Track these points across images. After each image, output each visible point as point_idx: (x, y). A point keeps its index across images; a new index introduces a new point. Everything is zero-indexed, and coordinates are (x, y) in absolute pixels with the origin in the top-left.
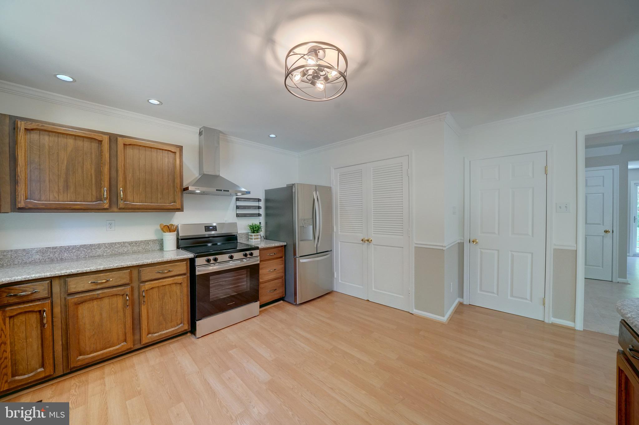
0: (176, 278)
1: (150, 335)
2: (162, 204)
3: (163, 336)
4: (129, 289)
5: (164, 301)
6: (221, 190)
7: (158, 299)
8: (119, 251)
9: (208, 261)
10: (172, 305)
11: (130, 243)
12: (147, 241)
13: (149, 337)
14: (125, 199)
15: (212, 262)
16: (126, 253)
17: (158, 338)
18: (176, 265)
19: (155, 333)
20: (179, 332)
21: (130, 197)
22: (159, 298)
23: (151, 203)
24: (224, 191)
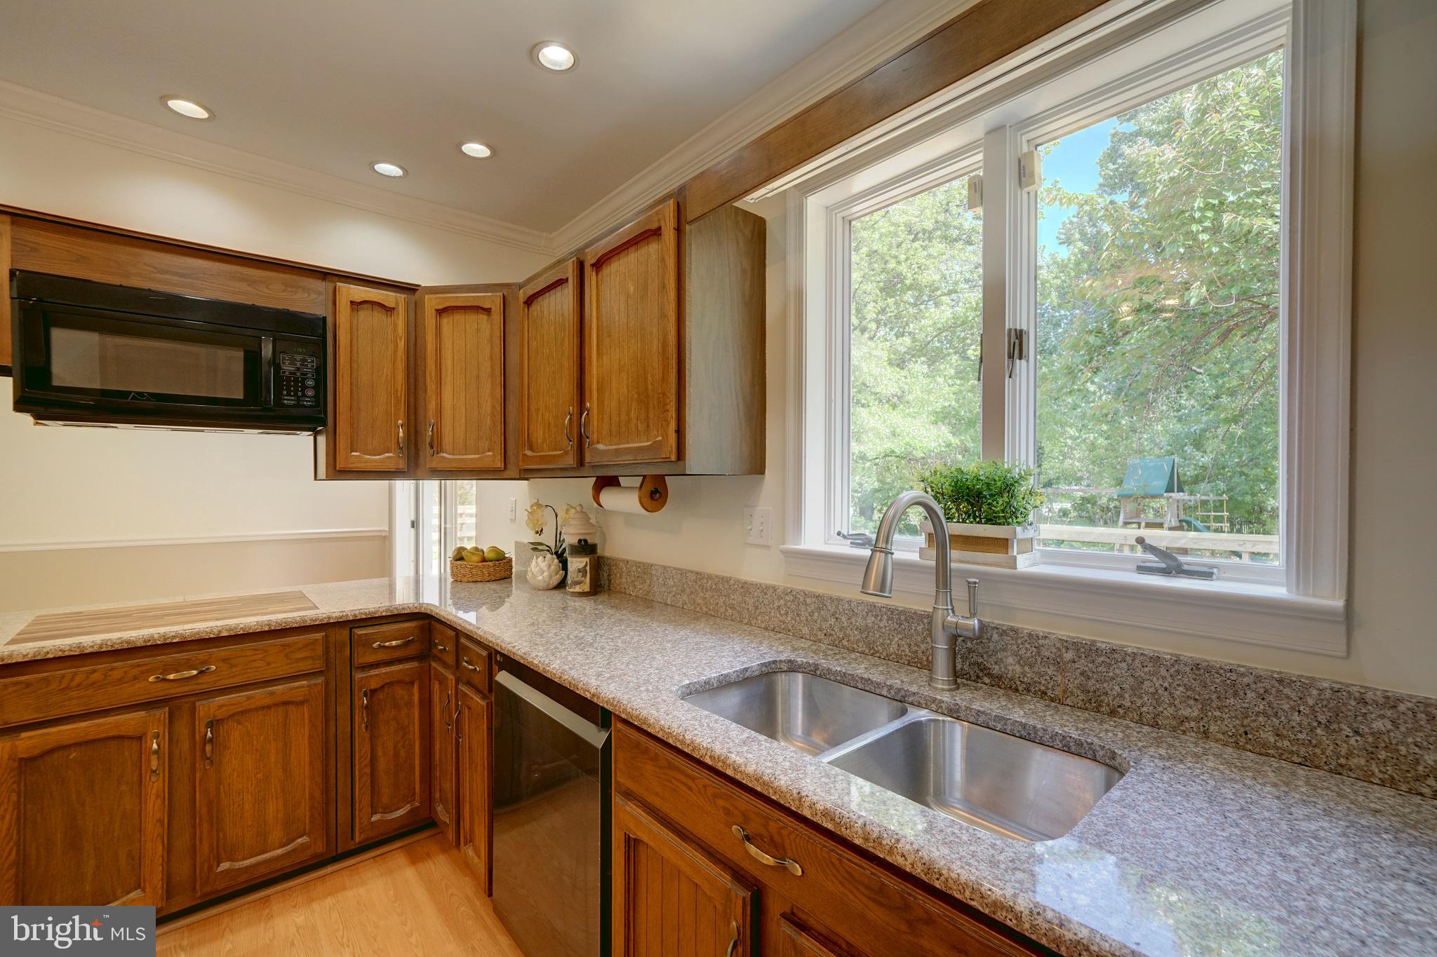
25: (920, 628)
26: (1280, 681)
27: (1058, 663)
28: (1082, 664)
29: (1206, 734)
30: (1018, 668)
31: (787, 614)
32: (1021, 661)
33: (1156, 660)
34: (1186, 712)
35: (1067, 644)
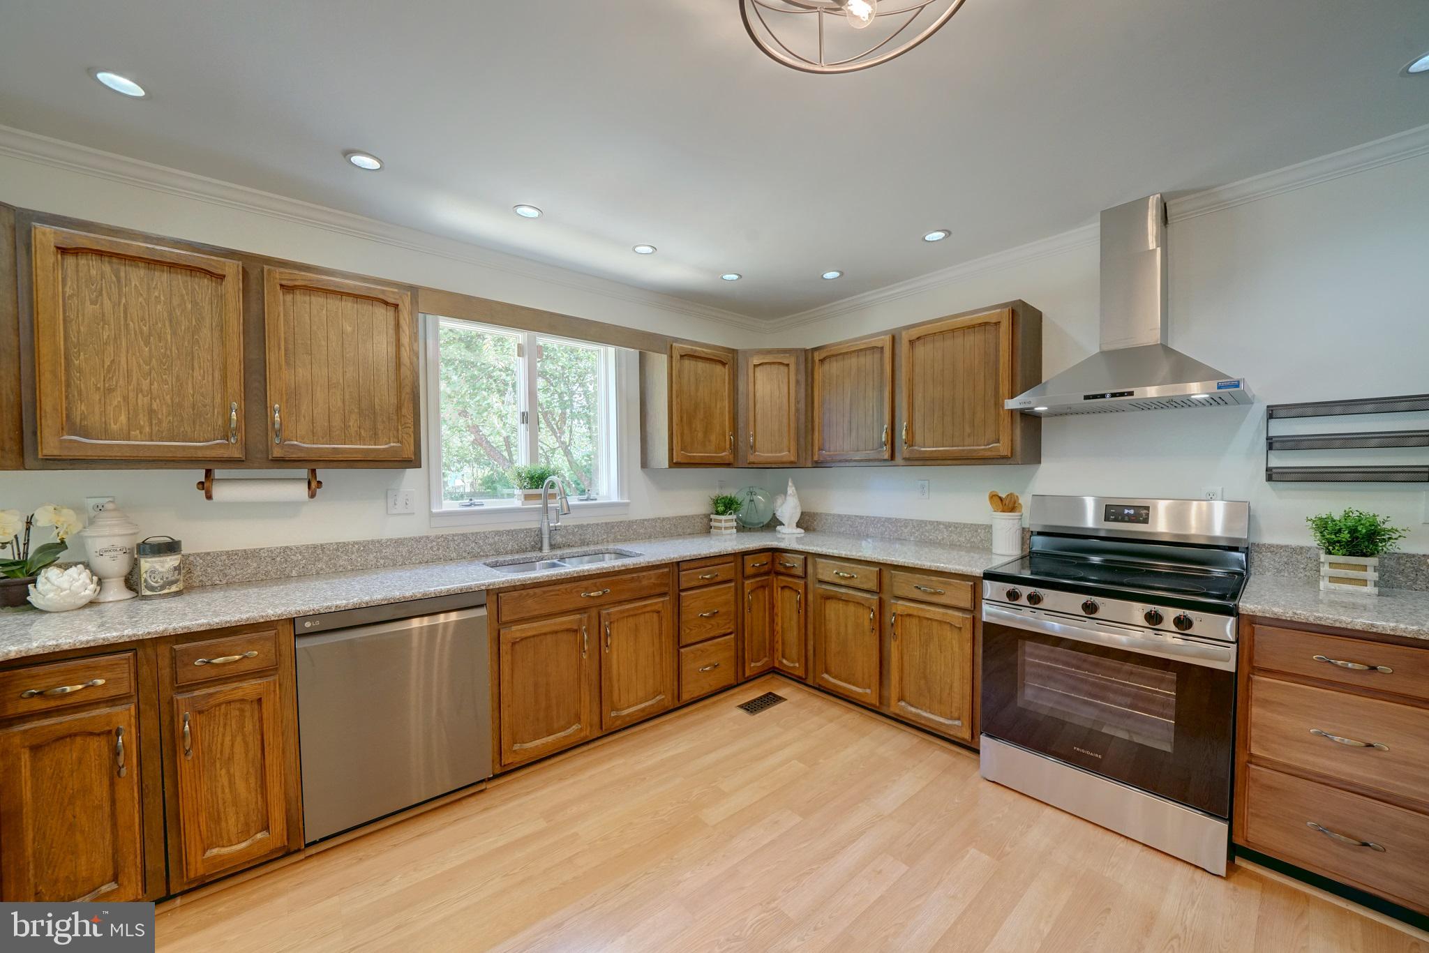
0: (950, 612)
1: (903, 704)
2: (972, 448)
3: (923, 722)
4: (875, 601)
5: (929, 651)
6: (1103, 396)
7: (918, 642)
8: (930, 537)
9: (1013, 596)
10: (943, 669)
11: (948, 526)
12: (975, 525)
13: (902, 706)
14: (910, 442)
15: (1024, 600)
16: (939, 544)
17: (913, 719)
18: (950, 584)
19: (912, 706)
20: (950, 735)
21: (918, 438)
22: (920, 639)
23: (953, 447)
24: (1113, 395)
25: (522, 536)
26: (621, 522)
27: (573, 534)
28: (580, 532)
29: (608, 542)
30: (561, 540)
31: (438, 549)
32: (562, 536)
33: (597, 524)
34: (604, 537)
35: (576, 526)
